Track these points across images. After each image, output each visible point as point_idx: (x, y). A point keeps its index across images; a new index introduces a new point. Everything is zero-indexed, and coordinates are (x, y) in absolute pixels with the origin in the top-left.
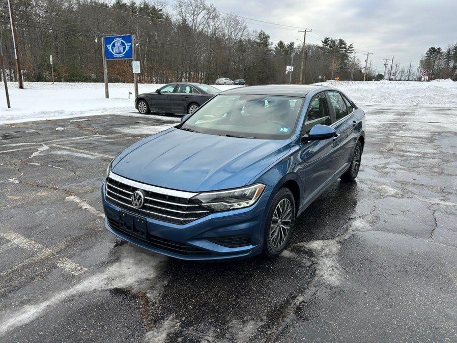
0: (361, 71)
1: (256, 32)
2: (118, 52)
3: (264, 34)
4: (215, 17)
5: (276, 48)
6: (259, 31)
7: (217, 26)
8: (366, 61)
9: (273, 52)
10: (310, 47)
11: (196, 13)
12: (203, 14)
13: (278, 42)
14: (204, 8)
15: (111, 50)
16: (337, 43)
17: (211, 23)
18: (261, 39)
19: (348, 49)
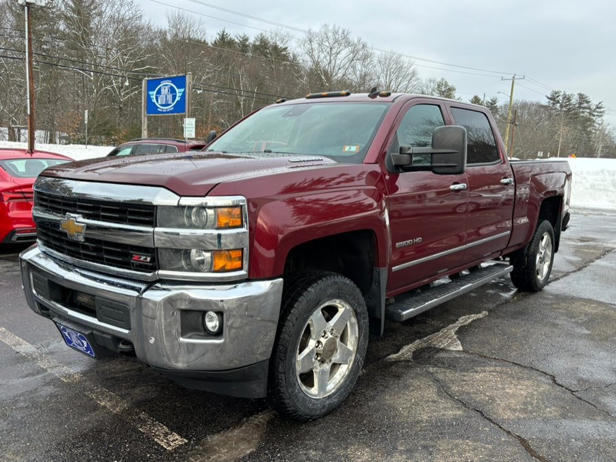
1: (434, 82)
2: (164, 103)
3: (446, 85)
4: (365, 57)
6: (439, 80)
10: (524, 106)
11: (334, 51)
14: (348, 44)
15: (154, 101)
16: (575, 100)
17: (359, 66)
18: (441, 92)
19: (595, 110)
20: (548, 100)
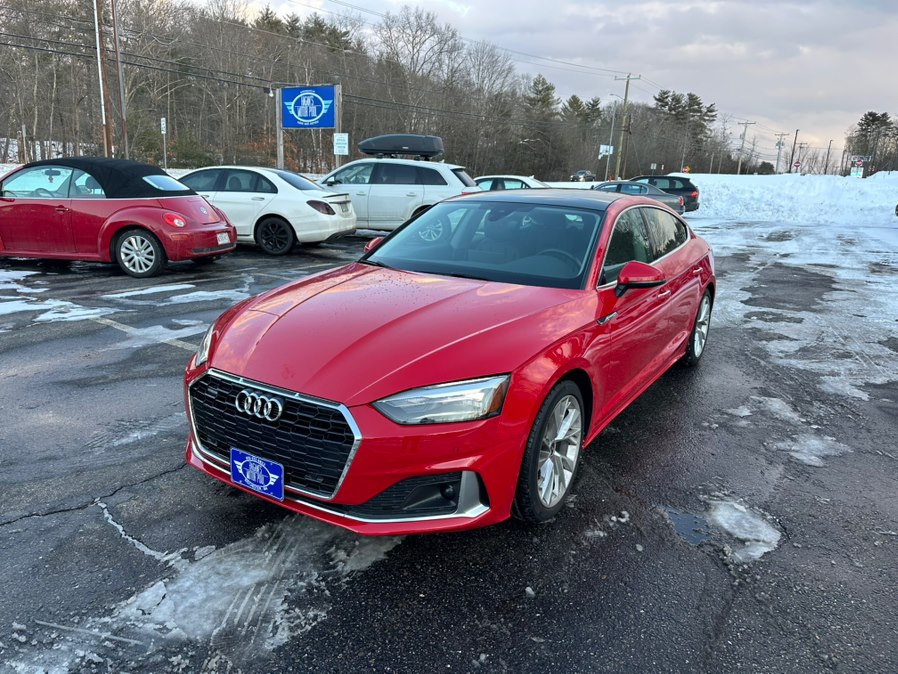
0: (729, 157)
1: (528, 78)
2: (306, 115)
3: (544, 83)
4: (454, 49)
5: (565, 109)
6: (535, 76)
7: (456, 65)
8: (742, 137)
9: (559, 117)
11: (417, 40)
12: (430, 42)
13: (569, 97)
14: (434, 31)
15: (293, 112)
16: (685, 100)
17: (446, 61)
18: (538, 92)
19: (706, 114)
20: (656, 102)
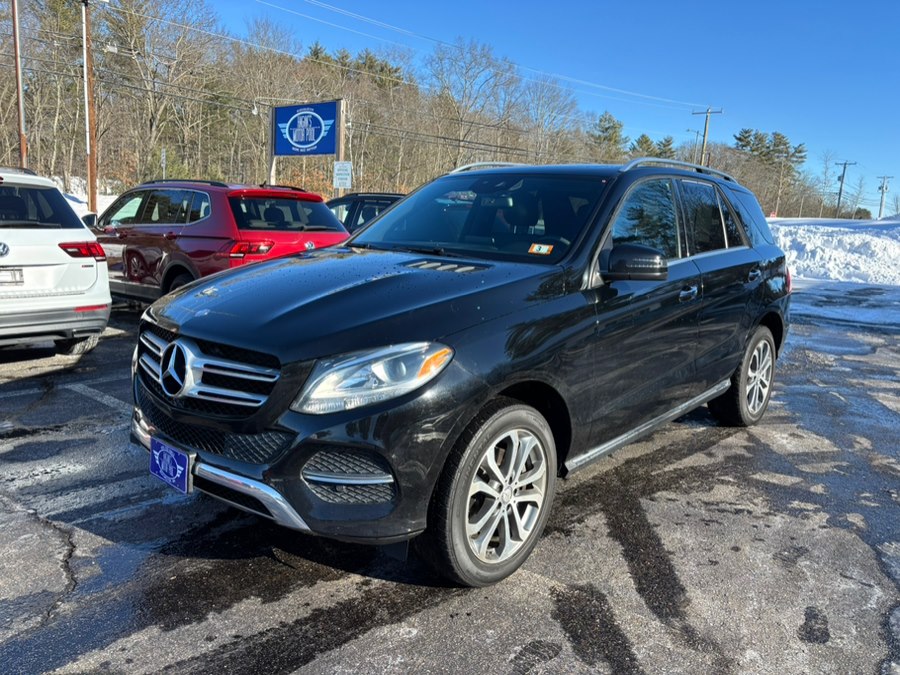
0: (819, 200)
1: (594, 115)
2: (302, 140)
3: (610, 120)
4: (511, 82)
5: (633, 149)
6: (600, 113)
7: (513, 100)
8: (841, 179)
12: (486, 75)
13: (638, 137)
15: (287, 136)
16: (769, 140)
17: (502, 95)
18: (603, 130)
19: (793, 155)
20: (736, 141)
